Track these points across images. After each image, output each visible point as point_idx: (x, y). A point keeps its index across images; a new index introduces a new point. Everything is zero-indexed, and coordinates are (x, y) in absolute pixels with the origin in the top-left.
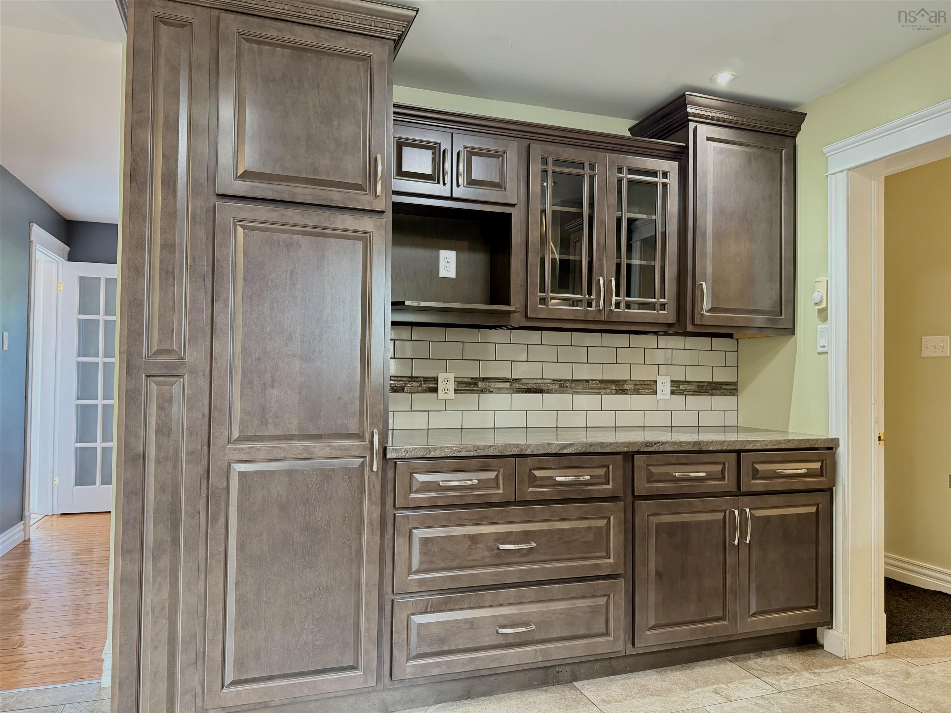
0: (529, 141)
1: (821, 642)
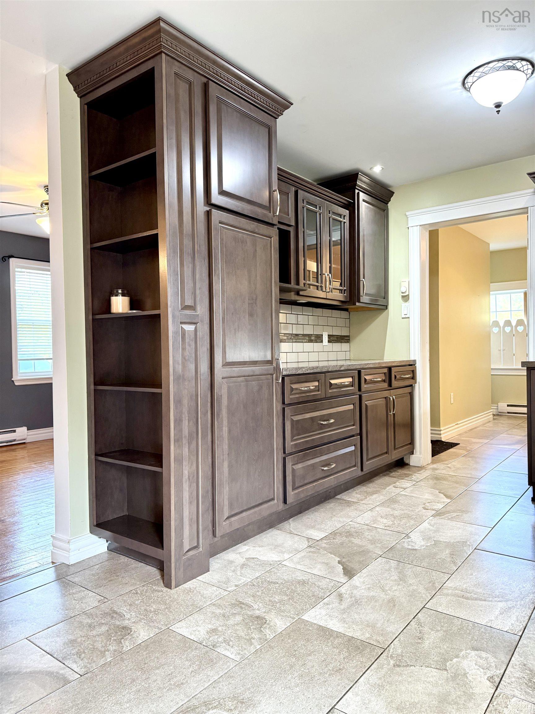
0: (297, 189)
1: (407, 462)
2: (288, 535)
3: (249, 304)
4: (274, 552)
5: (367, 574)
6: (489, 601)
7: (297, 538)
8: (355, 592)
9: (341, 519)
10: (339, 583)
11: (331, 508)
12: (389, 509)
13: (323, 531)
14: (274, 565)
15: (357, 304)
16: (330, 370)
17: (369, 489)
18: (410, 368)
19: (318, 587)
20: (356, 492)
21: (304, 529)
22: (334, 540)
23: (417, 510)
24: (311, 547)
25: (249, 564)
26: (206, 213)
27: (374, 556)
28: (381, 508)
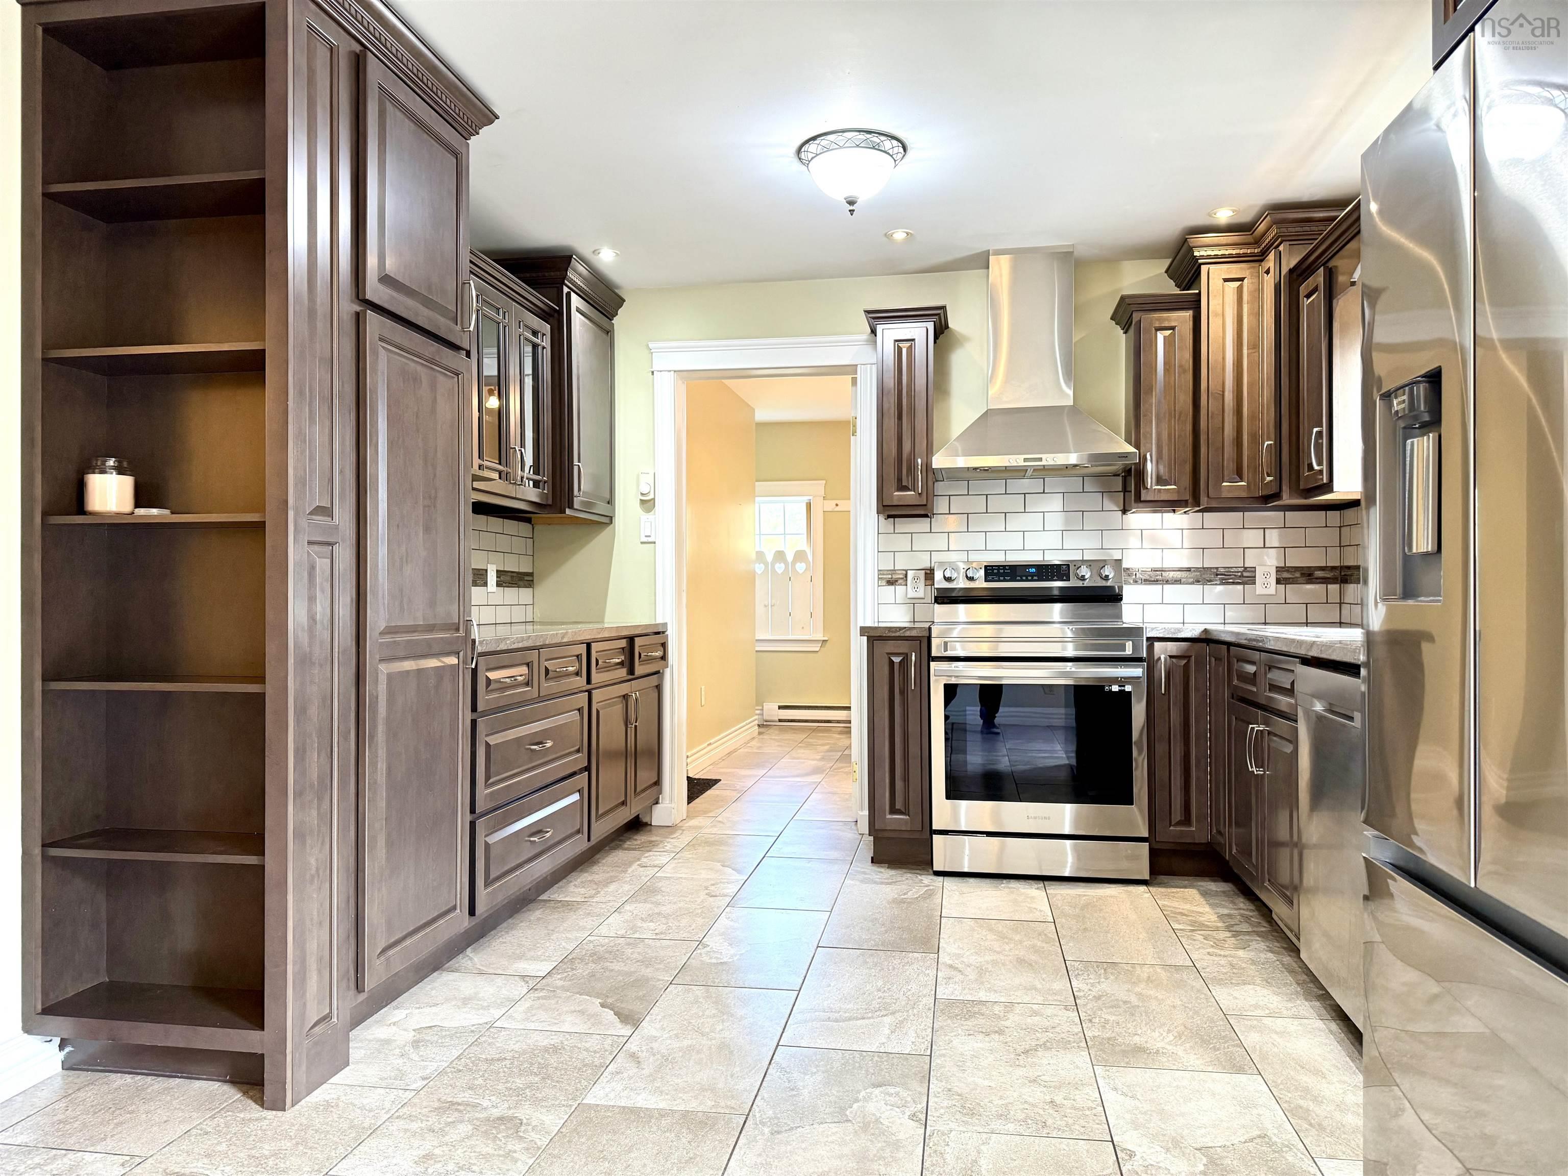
1: (648, 821)
2: (479, 978)
3: (424, 507)
4: (465, 1010)
5: (663, 1014)
6: (869, 1018)
7: (499, 981)
8: (655, 1045)
9: (569, 935)
10: (621, 1038)
11: (539, 919)
12: (649, 906)
13: (545, 960)
14: (480, 1031)
15: (568, 511)
16: (547, 642)
17: (597, 876)
18: (658, 639)
19: (587, 1050)
20: (572, 884)
21: (506, 963)
22: (575, 972)
23: (699, 900)
24: (536, 990)
25: (427, 1038)
26: (354, 316)
27: (660, 985)
28: (635, 905)
